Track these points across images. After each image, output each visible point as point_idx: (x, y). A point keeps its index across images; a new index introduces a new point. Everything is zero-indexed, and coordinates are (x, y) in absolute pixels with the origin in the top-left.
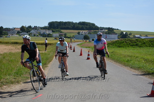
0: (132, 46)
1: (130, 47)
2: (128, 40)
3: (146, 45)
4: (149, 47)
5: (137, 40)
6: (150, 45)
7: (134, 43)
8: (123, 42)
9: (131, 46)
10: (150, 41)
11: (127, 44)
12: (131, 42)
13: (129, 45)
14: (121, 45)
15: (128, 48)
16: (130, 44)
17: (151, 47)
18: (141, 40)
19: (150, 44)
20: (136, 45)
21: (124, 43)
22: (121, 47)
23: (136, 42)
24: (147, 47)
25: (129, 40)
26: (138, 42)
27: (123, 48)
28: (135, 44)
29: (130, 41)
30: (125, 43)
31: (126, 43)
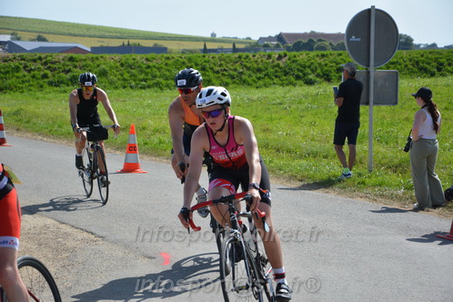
0: (58, 84)
1: (48, 89)
2: (35, 61)
3: (111, 83)
4: (124, 87)
5: (71, 59)
6: (125, 80)
7: (62, 74)
8: (17, 69)
9: (51, 84)
10: (122, 65)
11: (33, 77)
12: (49, 68)
13: (41, 82)
14: (9, 82)
15: (39, 94)
16: (45, 76)
17: (131, 87)
18: (89, 62)
19: (126, 76)
20: (71, 80)
21: (20, 74)
22: (11, 89)
23: (69, 71)
24: (116, 88)
25: (40, 59)
26: (75, 67)
27: (18, 94)
28: (68, 76)
29: (46, 64)
30: (26, 73)
31: (29, 71)
